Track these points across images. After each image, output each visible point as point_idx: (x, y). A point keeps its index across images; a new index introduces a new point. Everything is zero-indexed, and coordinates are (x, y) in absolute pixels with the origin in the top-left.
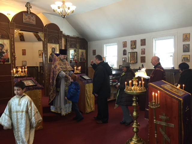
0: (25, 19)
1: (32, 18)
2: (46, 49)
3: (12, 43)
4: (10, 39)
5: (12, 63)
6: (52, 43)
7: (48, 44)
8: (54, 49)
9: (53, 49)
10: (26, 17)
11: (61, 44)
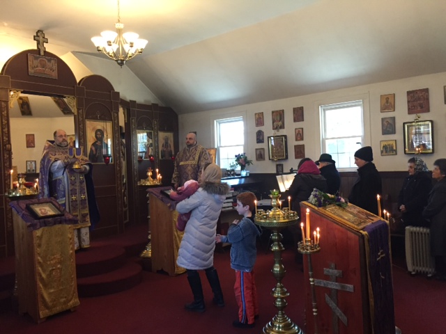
0: (34, 67)
3: (5, 121)
6: (95, 119)
9: (99, 133)
10: (36, 62)
11: (116, 121)
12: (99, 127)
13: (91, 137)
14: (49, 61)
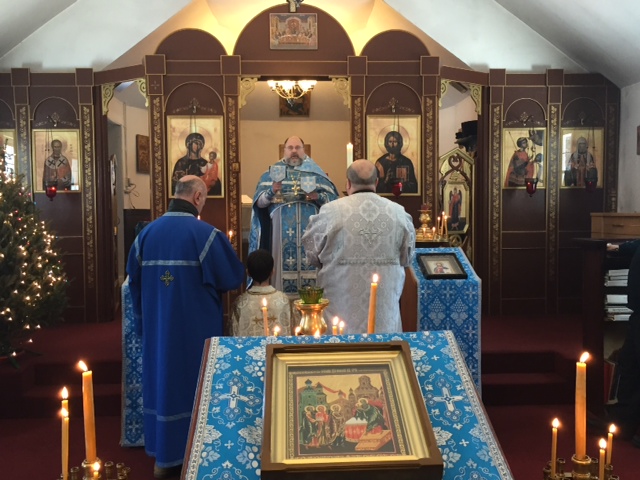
0: (279, 36)
2: (361, 138)
3: (232, 129)
4: (223, 114)
5: (229, 196)
6: (387, 112)
7: (371, 121)
9: (392, 138)
10: (282, 26)
11: (430, 115)
14: (304, 19)
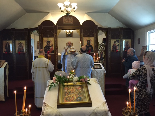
0: (65, 21)
1: (70, 19)
3: (56, 40)
4: (54, 37)
6: (87, 36)
8: (89, 42)
11: (96, 37)
12: (88, 39)
13: (85, 43)
